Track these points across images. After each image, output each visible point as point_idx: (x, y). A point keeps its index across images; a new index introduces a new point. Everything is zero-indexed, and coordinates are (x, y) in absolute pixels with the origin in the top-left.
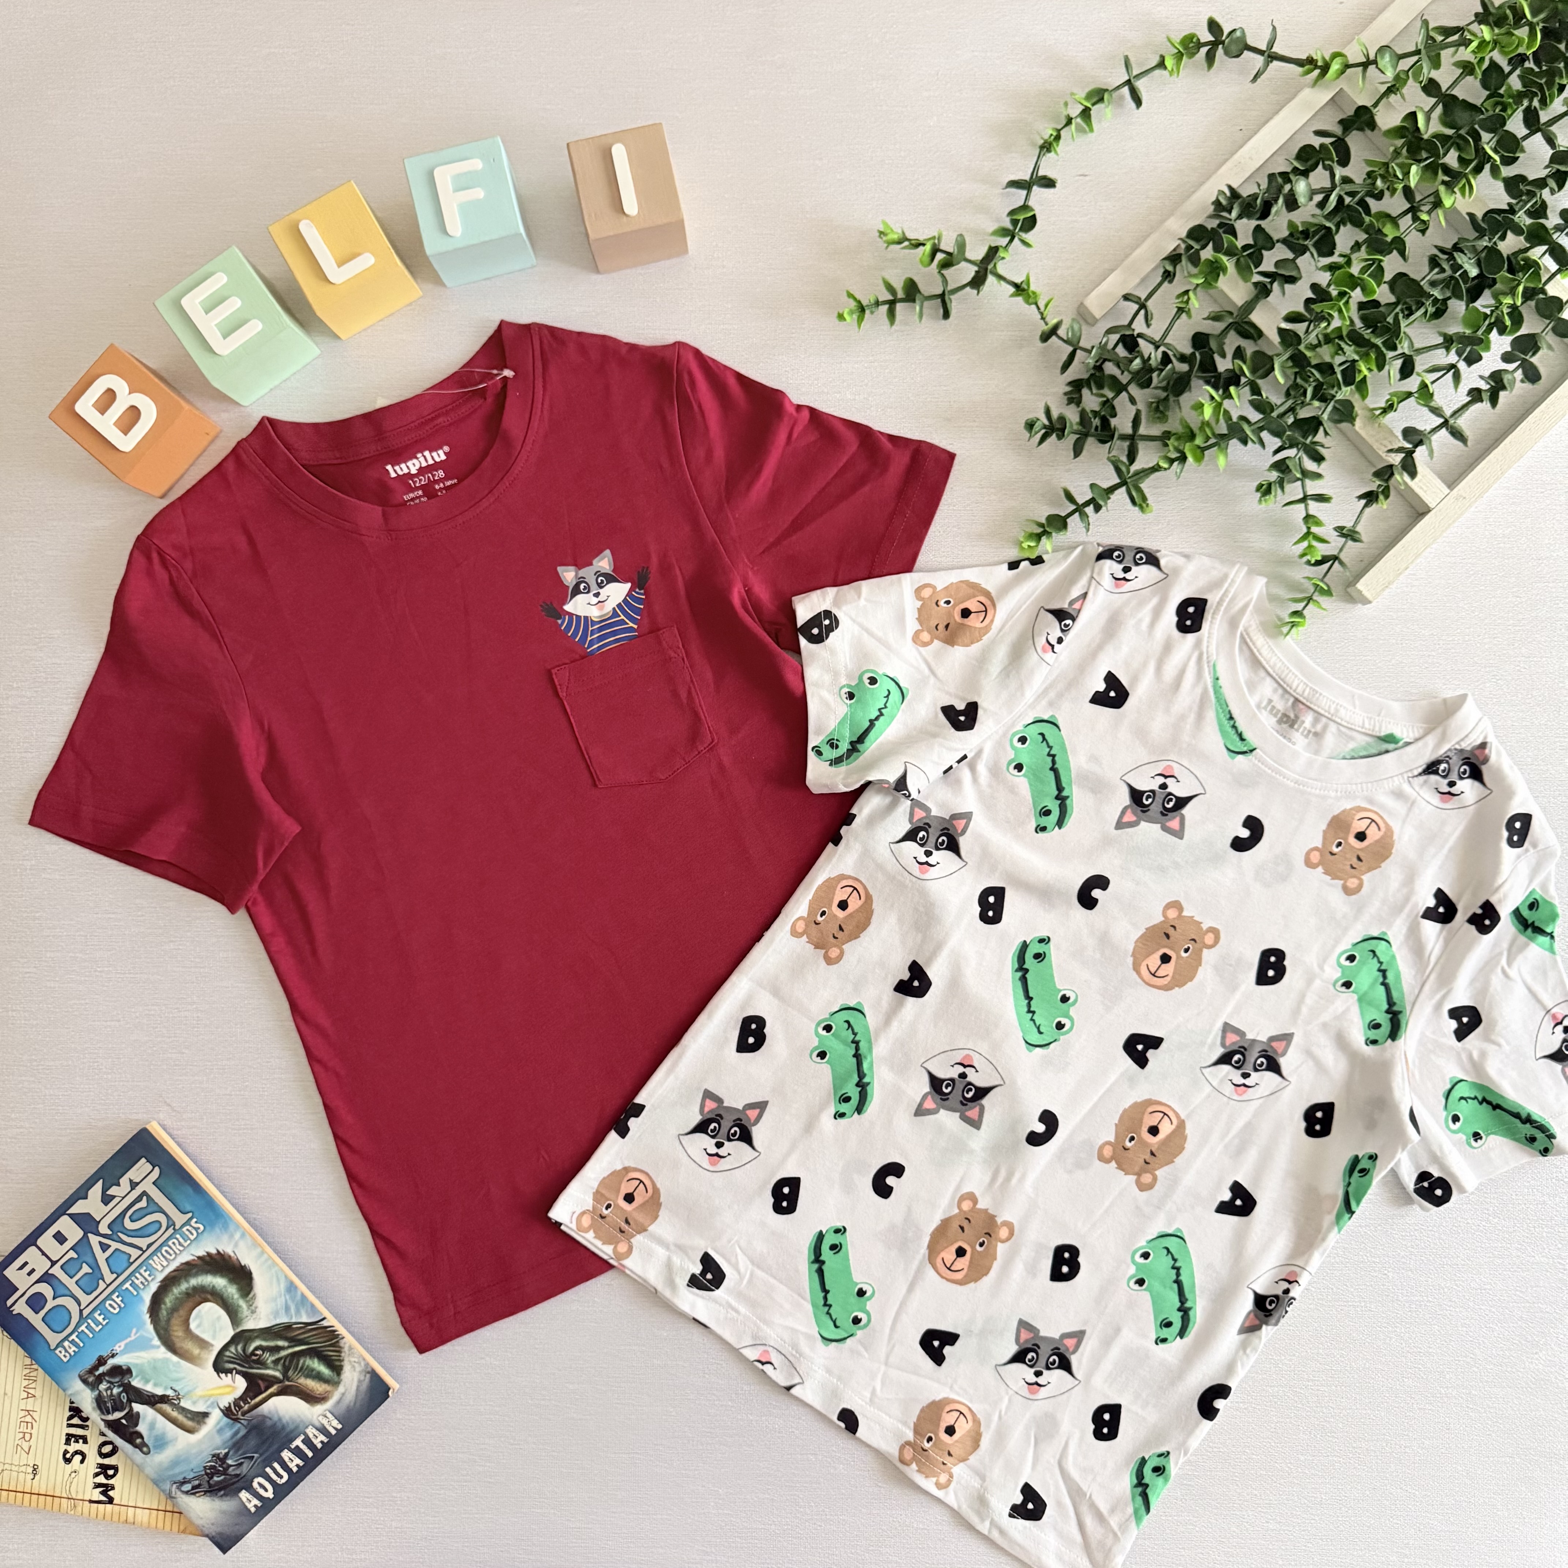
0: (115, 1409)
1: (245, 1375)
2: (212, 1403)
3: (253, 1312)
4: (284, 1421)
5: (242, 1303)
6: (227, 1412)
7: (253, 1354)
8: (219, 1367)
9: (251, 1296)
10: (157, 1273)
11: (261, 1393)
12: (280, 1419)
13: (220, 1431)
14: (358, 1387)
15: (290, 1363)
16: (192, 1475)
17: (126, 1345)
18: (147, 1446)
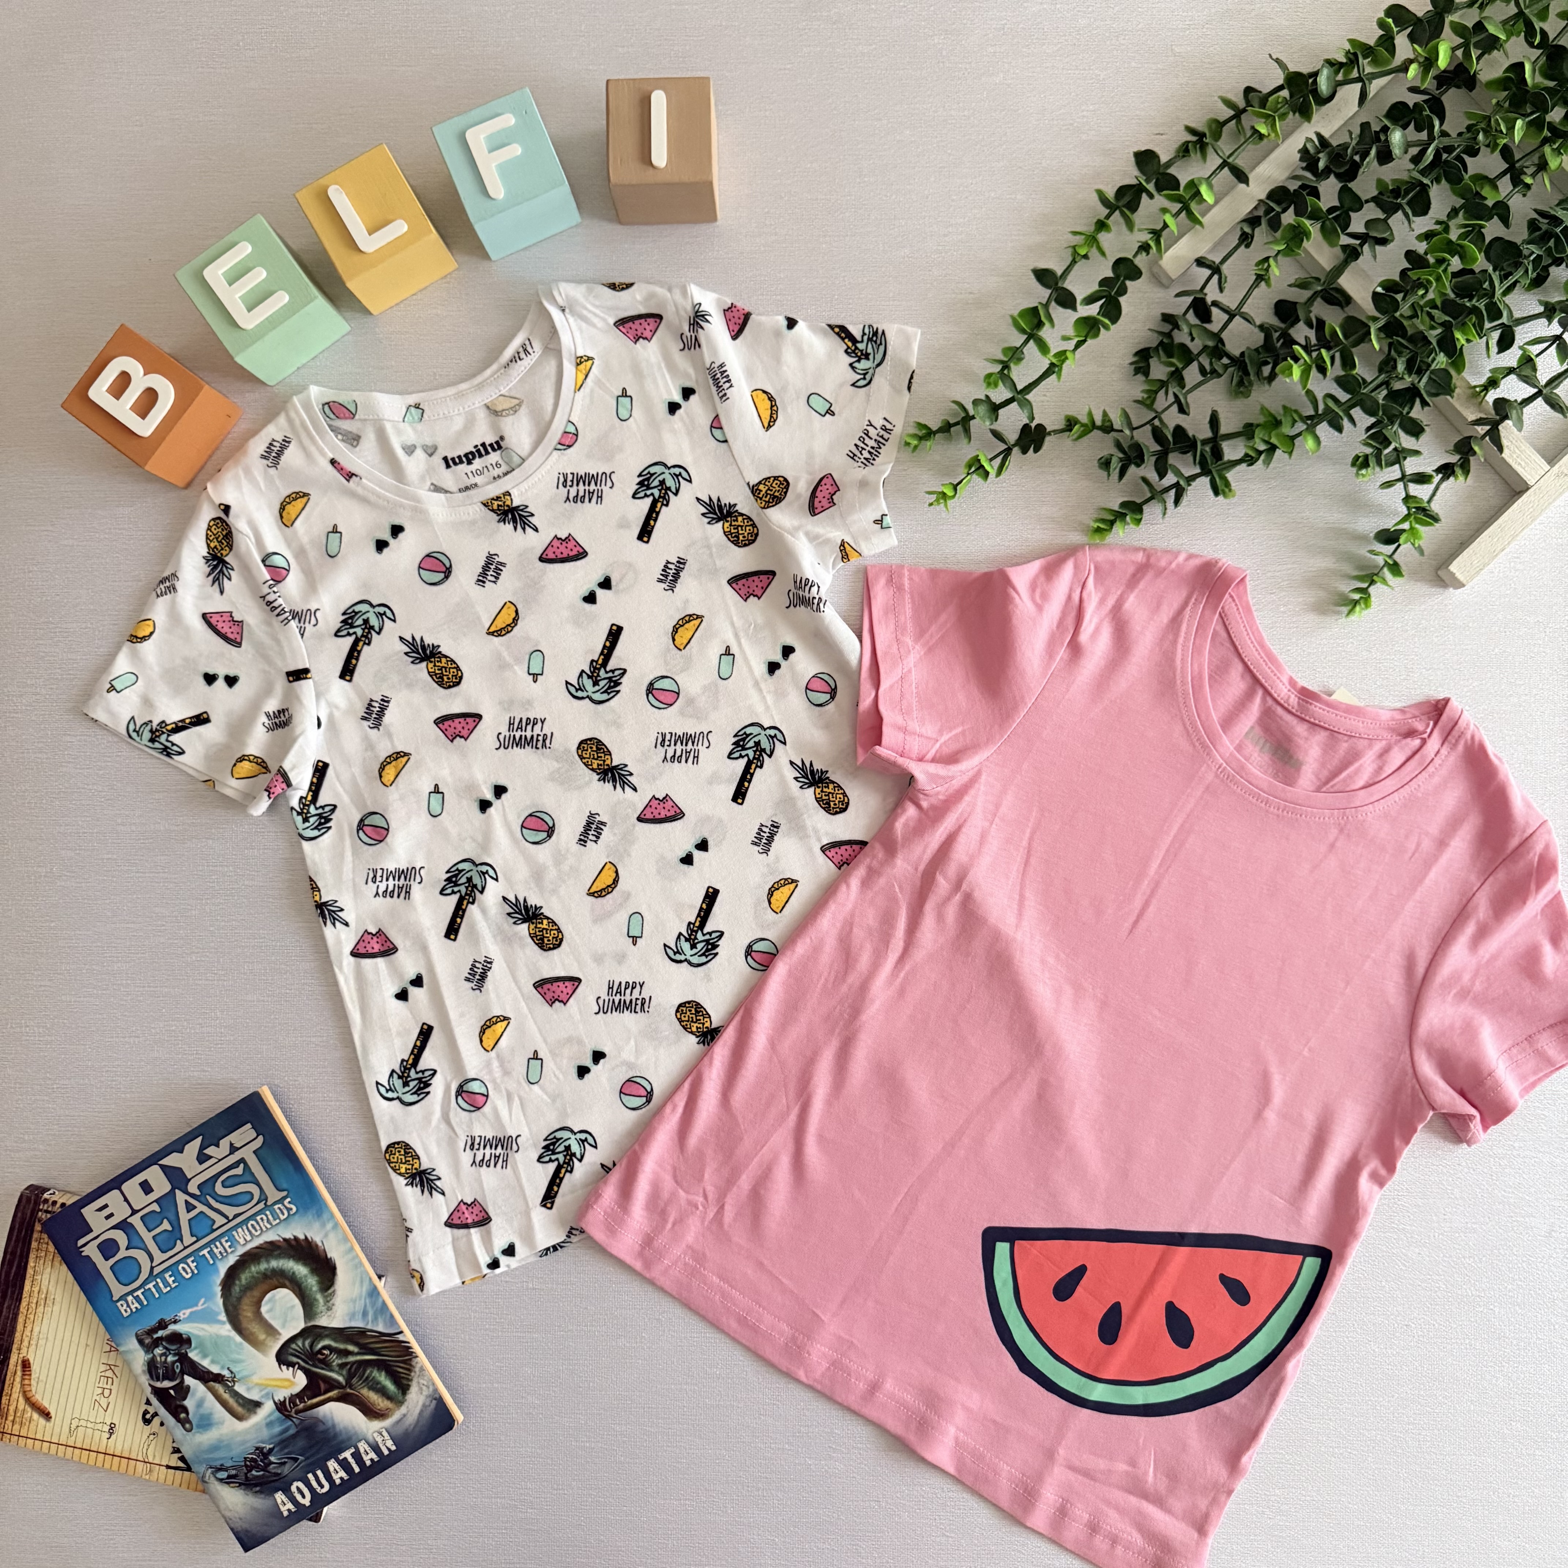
0: (166, 1377)
1: (306, 1372)
2: (267, 1394)
3: (329, 1309)
4: (338, 1429)
5: (319, 1297)
6: (281, 1406)
7: (320, 1352)
8: (282, 1358)
9: (330, 1291)
10: (239, 1248)
11: (320, 1395)
12: (334, 1426)
13: (269, 1425)
14: (421, 1412)
15: (355, 1371)
16: (229, 1464)
17: (191, 1313)
18: (190, 1422)
